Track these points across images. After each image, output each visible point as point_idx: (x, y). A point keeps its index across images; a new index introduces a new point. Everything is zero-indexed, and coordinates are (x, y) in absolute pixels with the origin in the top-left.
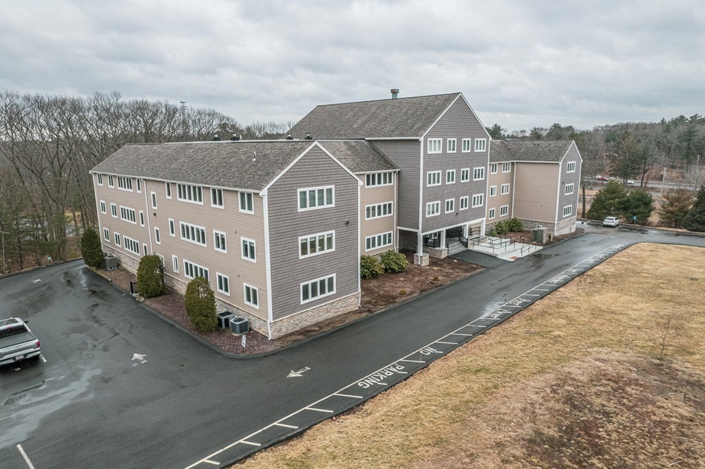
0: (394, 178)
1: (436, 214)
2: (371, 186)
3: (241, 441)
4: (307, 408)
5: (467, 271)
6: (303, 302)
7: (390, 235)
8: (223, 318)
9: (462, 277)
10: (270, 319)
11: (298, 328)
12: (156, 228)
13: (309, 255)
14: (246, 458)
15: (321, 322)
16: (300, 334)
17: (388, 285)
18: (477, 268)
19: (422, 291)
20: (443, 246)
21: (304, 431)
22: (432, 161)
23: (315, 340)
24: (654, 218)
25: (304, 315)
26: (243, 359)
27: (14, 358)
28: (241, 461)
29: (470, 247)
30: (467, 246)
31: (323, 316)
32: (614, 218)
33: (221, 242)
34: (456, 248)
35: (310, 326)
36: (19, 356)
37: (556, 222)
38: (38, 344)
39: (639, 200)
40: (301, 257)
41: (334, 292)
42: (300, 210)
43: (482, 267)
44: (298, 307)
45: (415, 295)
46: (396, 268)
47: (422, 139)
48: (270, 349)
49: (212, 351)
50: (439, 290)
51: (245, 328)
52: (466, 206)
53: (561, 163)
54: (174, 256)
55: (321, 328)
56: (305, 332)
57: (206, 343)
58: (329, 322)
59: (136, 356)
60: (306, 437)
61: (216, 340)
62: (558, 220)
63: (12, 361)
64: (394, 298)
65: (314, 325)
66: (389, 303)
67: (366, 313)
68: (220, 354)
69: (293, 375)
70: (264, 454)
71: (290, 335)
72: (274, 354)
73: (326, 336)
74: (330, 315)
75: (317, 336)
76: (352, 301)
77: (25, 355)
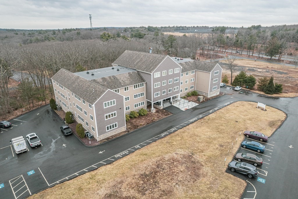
0: (145, 85)
1: (158, 96)
2: (136, 88)
3: (84, 170)
4: (100, 162)
5: (166, 115)
6: (107, 131)
7: (143, 102)
8: (86, 134)
9: (163, 118)
10: (98, 136)
11: (106, 138)
12: (70, 103)
13: (108, 119)
14: (84, 174)
15: (113, 135)
16: (106, 139)
17: (138, 121)
18: (170, 114)
19: (148, 124)
20: (162, 105)
21: (98, 168)
22: (156, 80)
23: (110, 141)
24: (256, 87)
25: (107, 134)
26: (90, 147)
27: (35, 145)
28: (83, 174)
29: (172, 104)
30: (171, 104)
31: (114, 134)
32: (239, 87)
33: (86, 113)
34: (167, 105)
35: (109, 137)
36: (36, 145)
37: (209, 93)
38: (40, 142)
39: (250, 80)
40: (106, 120)
41: (117, 127)
42: (104, 108)
43: (172, 114)
44: (106, 132)
45: (145, 125)
46: (143, 115)
47: (152, 74)
48: (97, 144)
49: (82, 144)
50: (153, 123)
51: (92, 137)
52: (171, 91)
53: (211, 73)
54: (75, 112)
55: (112, 137)
56: (108, 139)
57: (81, 141)
58: (115, 135)
59: (64, 145)
60: (98, 170)
61: (84, 141)
62: (210, 92)
63: (35, 146)
64: (138, 126)
65: (111, 136)
66: (135, 128)
67: (127, 132)
68: (84, 145)
69: (100, 152)
70: (87, 173)
71: (103, 140)
72: (98, 146)
73: (113, 140)
74: (116, 133)
75: (110, 140)
76: (124, 129)
77: (38, 144)
